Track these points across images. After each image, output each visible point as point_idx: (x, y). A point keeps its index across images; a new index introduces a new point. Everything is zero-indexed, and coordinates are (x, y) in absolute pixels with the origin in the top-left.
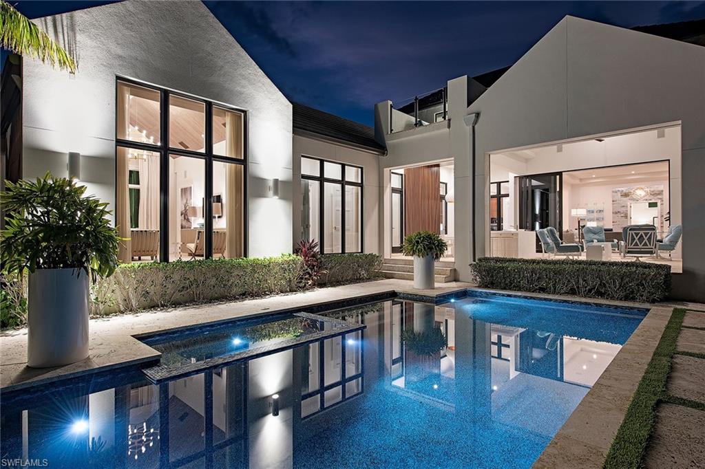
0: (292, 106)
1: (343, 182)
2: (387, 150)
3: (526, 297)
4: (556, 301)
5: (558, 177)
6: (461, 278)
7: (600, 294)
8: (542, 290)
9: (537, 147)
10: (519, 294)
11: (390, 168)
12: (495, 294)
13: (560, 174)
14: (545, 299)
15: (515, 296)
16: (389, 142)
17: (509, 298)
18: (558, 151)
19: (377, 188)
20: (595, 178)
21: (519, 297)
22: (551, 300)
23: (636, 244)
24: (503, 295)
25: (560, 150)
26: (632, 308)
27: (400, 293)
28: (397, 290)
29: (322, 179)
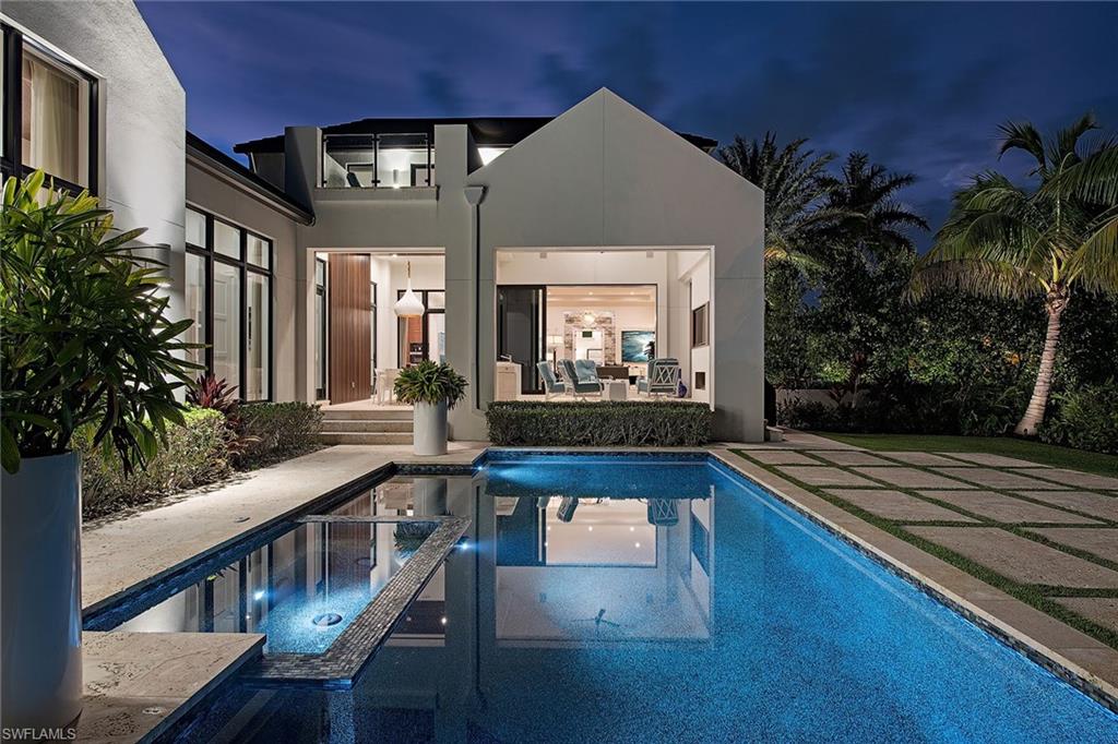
0: (183, 93)
1: (241, 265)
2: (314, 216)
3: (571, 453)
4: (609, 454)
5: (541, 291)
6: (455, 436)
7: (650, 441)
8: (586, 442)
9: (557, 251)
10: (563, 449)
11: (315, 249)
12: (529, 453)
13: (543, 287)
14: (596, 453)
15: (558, 453)
16: (319, 204)
17: (550, 457)
18: (541, 257)
19: (294, 283)
20: (591, 296)
21: (563, 454)
22: (602, 454)
23: (660, 381)
24: (542, 454)
25: (543, 256)
26: (689, 454)
27: (404, 466)
28: (397, 460)
29: (209, 254)
